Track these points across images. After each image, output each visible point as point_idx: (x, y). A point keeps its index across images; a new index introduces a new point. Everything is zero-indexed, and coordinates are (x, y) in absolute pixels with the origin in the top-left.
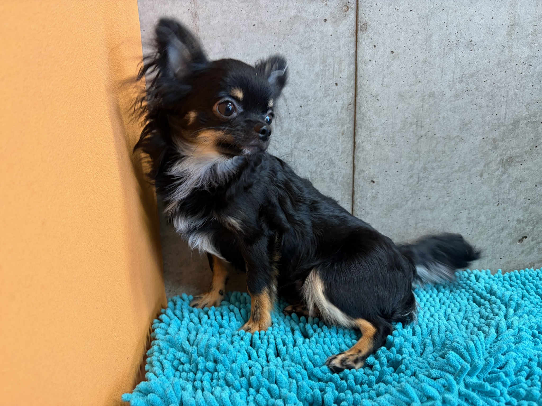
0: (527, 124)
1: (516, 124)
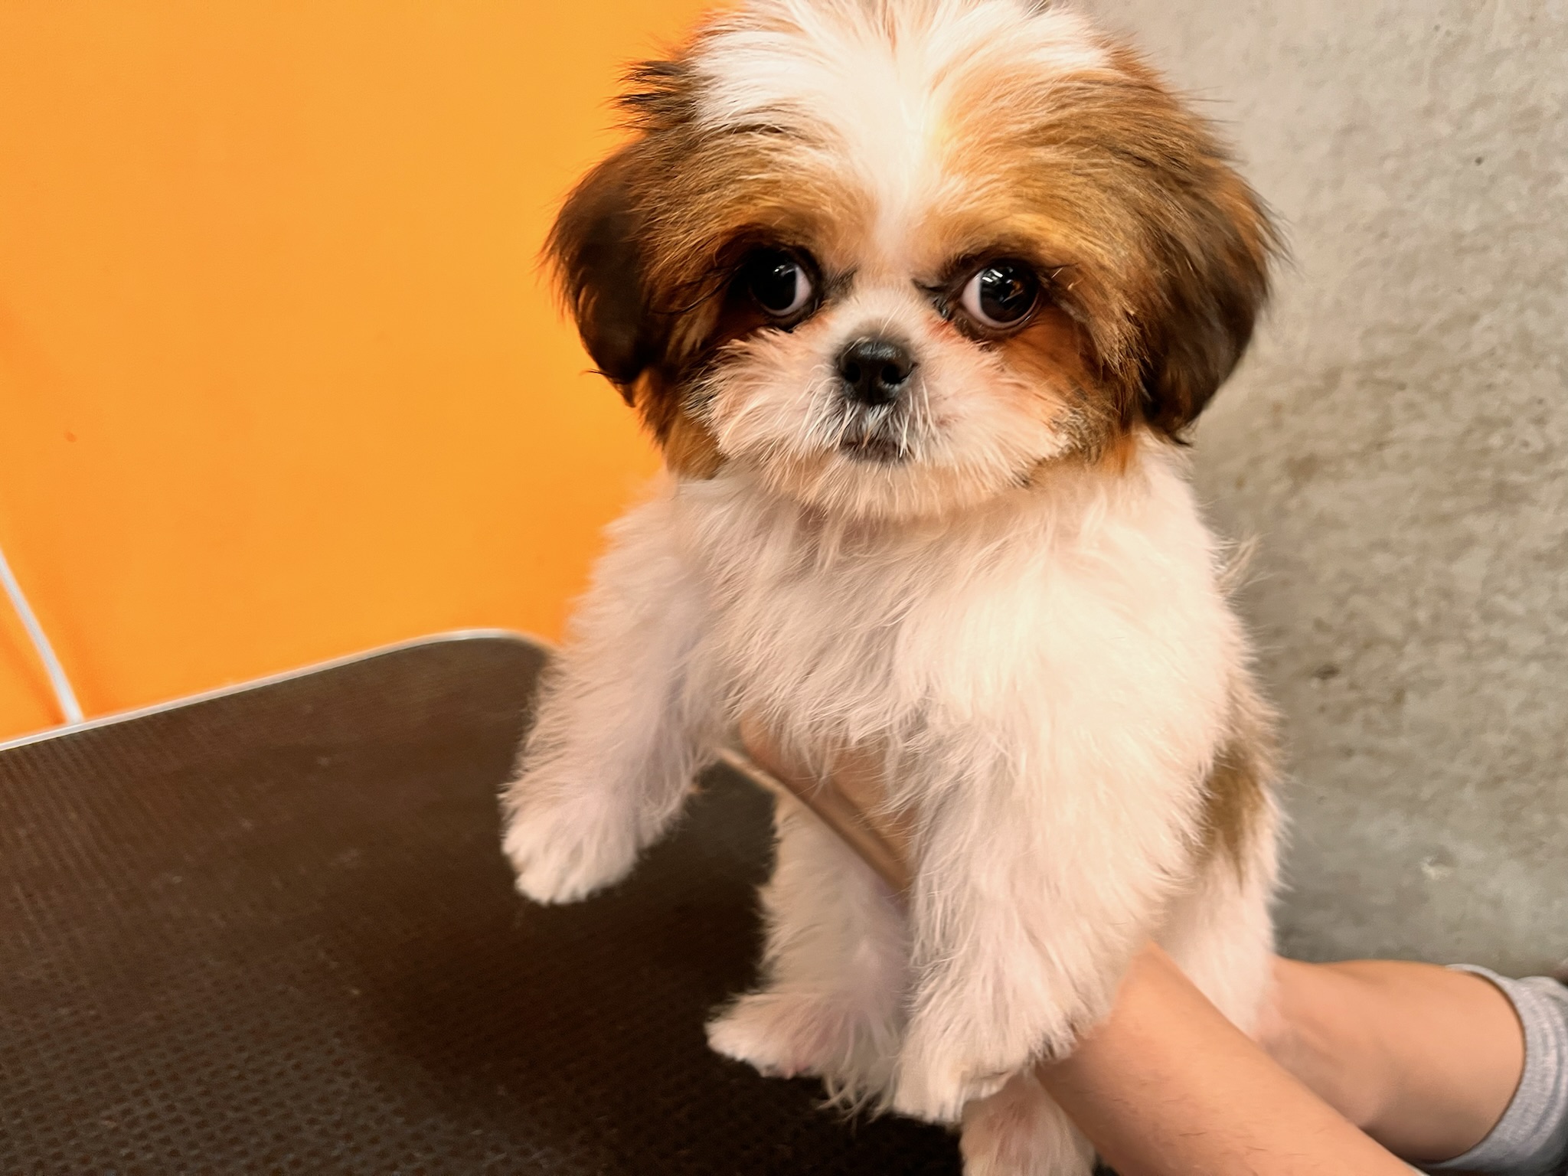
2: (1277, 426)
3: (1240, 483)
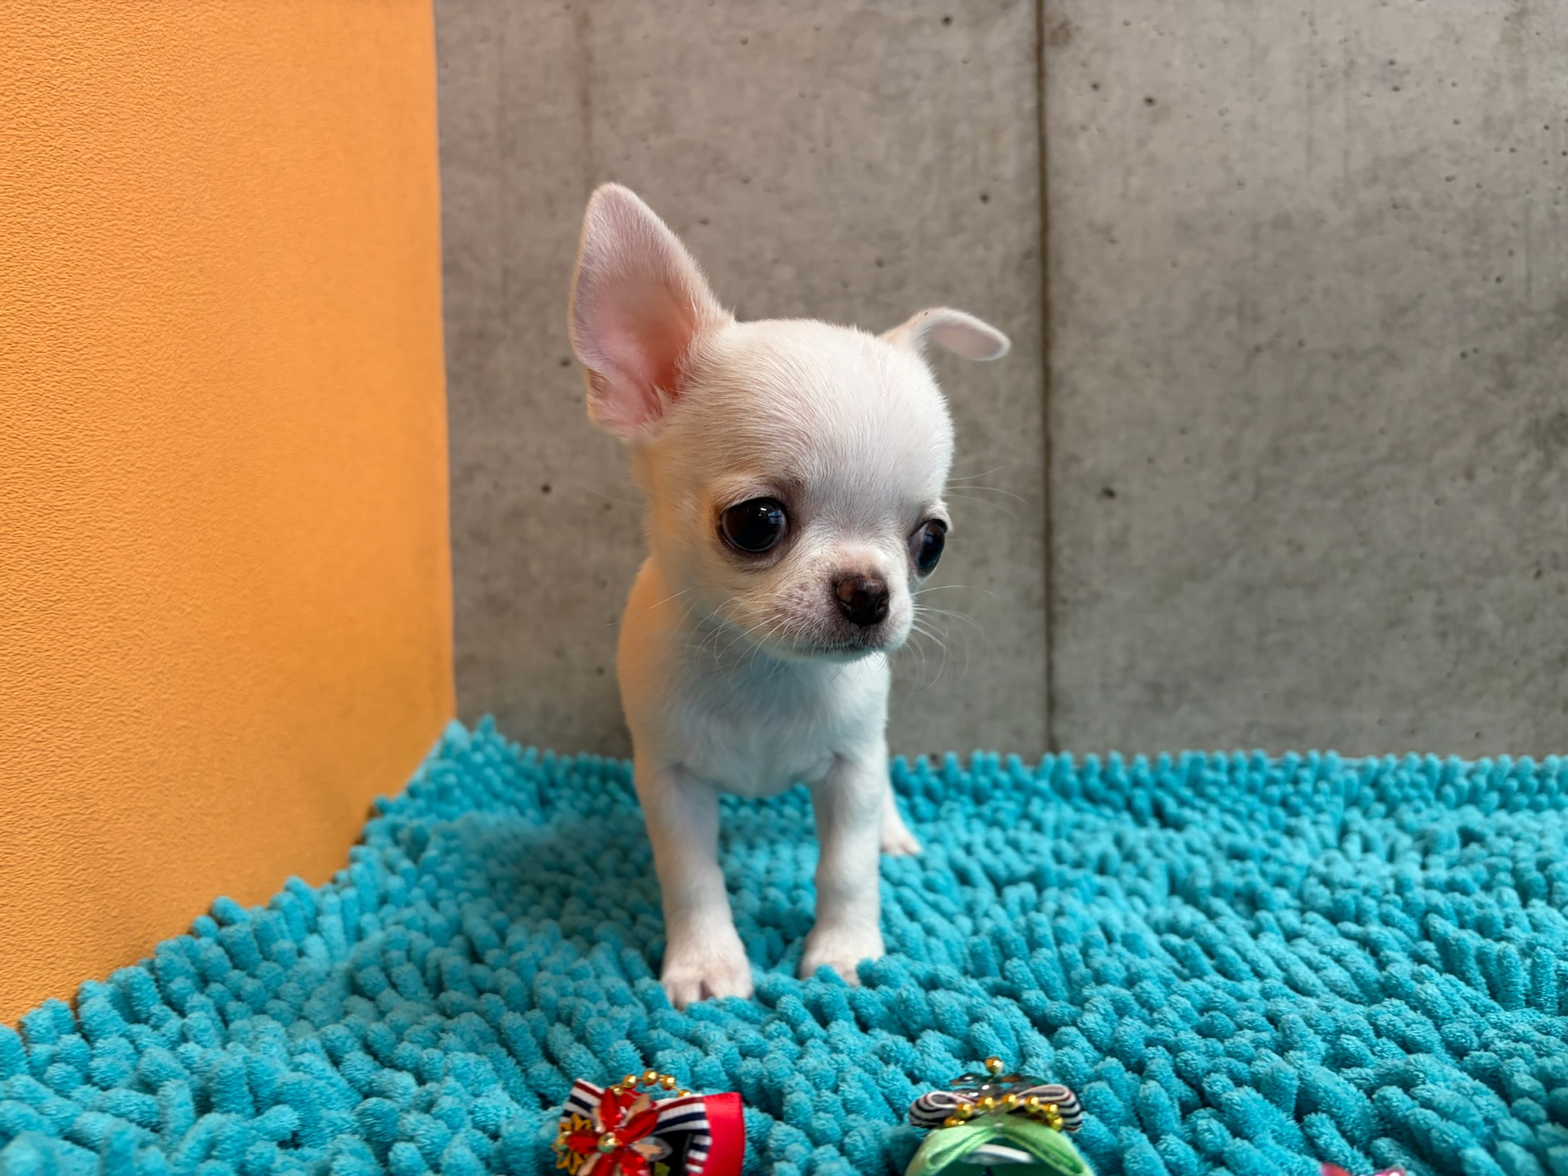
2: (1507, 384)
3: (1470, 475)
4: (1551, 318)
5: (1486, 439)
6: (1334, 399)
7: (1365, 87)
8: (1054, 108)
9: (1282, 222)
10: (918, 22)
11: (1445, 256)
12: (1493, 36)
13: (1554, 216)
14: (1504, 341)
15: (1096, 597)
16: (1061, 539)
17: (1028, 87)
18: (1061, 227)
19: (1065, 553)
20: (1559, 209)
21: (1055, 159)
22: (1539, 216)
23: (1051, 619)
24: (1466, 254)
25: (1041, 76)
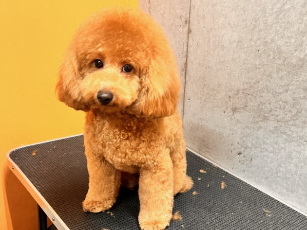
0: (243, 93)
1: (238, 91)
2: (230, 101)
4: (236, 93)
5: (227, 108)
6: (212, 95)
7: (220, 49)
8: (189, 43)
9: (209, 67)
10: (178, 25)
11: (225, 78)
12: (235, 44)
13: (238, 76)
14: (230, 94)
15: (187, 113)
16: (185, 104)
17: (187, 38)
18: (188, 60)
19: (185, 106)
20: (239, 75)
21: (189, 50)
22: (237, 75)
23: (183, 114)
24: (228, 79)
25: (188, 37)
